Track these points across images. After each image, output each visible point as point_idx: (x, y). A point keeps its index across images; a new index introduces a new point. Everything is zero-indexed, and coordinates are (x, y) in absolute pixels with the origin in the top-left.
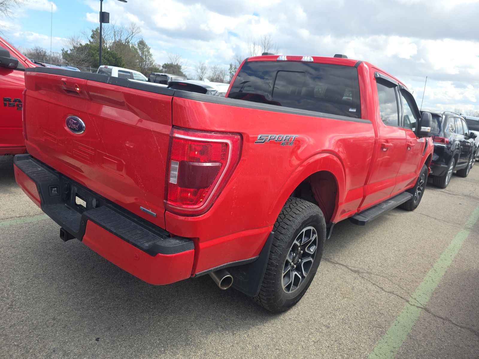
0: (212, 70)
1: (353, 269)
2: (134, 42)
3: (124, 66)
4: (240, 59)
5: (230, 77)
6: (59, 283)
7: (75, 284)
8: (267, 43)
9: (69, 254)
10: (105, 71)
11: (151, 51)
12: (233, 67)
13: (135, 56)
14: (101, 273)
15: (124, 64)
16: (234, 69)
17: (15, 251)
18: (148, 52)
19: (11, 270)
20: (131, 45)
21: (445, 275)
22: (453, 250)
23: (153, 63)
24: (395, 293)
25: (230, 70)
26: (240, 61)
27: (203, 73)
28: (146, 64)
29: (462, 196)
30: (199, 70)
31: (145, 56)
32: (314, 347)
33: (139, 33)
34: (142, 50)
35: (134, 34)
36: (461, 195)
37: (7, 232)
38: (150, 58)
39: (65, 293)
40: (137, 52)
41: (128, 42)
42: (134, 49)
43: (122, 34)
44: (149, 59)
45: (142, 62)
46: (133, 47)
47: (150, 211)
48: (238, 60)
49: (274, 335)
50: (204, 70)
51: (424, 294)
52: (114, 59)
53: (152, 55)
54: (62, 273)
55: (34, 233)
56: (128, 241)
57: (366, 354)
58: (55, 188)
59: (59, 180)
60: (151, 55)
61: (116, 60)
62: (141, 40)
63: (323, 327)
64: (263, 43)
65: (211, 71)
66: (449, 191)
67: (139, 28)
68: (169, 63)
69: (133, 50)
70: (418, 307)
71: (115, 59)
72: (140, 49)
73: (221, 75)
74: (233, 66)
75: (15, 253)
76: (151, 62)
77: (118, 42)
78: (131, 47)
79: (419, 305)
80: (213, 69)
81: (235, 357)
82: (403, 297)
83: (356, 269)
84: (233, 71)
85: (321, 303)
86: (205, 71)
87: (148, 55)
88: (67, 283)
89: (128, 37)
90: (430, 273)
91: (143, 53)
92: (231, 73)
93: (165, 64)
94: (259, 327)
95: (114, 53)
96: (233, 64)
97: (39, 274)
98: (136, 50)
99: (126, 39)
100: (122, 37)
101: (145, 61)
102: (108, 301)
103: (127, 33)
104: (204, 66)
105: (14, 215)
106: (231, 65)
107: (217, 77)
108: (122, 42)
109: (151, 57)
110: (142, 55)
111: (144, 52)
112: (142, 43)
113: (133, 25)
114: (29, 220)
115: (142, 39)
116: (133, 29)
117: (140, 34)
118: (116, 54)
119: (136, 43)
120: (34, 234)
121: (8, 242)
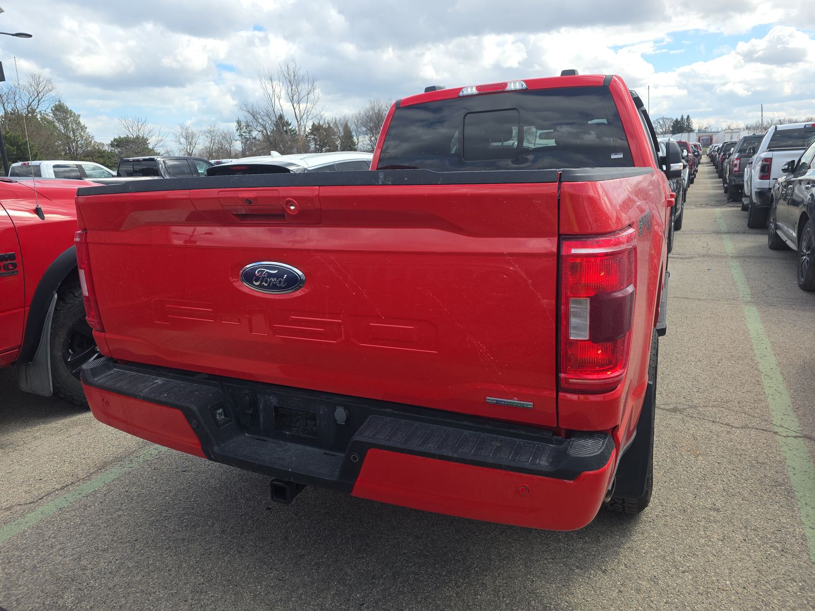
0: (207, 137)
1: (667, 407)
2: (45, 109)
3: (38, 157)
4: (253, 109)
5: (242, 143)
6: (249, 587)
7: (280, 580)
8: (293, 75)
9: (221, 528)
10: (21, 172)
11: (82, 121)
12: (243, 124)
13: (52, 134)
14: (306, 542)
15: (37, 153)
16: (246, 129)
17: (115, 556)
18: (76, 123)
19: (138, 595)
20: (39, 116)
21: (784, 379)
22: (761, 338)
23: (91, 142)
24: (749, 425)
25: (239, 131)
26: (253, 112)
27: (190, 144)
28: (77, 147)
29: (700, 257)
30: (183, 140)
31: (73, 132)
32: (729, 549)
33: (50, 91)
34: (63, 121)
35: (42, 94)
36: (697, 256)
37: (64, 524)
38: (82, 133)
39: (276, 602)
40: (54, 126)
41: (33, 111)
42: (47, 122)
43: (17, 98)
44: (82, 137)
45: (68, 143)
46: (43, 119)
47: (515, 401)
48: (249, 112)
49: (659, 550)
50: (192, 139)
51: (785, 415)
52: (13, 147)
53: (86, 128)
54: (240, 568)
55: (119, 509)
56: (500, 467)
57: (800, 532)
58: (219, 408)
59: (221, 392)
60: (83, 128)
61: (18, 149)
62: (57, 103)
63: (711, 513)
64: (287, 76)
65: (204, 137)
66: (679, 255)
67: (49, 81)
68: (122, 136)
69: (45, 124)
70: (795, 437)
71: (15, 147)
72: (59, 120)
73: (226, 143)
74: (242, 122)
75: (117, 560)
76: (86, 140)
77: (12, 114)
78: (39, 119)
79: (794, 434)
80: (209, 135)
81: (640, 608)
82: (764, 428)
83: (672, 406)
84: (244, 132)
85: (676, 476)
86: (194, 140)
87: (77, 129)
88: (264, 583)
89: (31, 100)
90: (766, 382)
91: (66, 127)
92: (241, 135)
93: (115, 140)
94: (628, 545)
95: (11, 137)
96: (242, 119)
97: (199, 584)
98: (50, 123)
99: (28, 107)
100: (18, 105)
101: (74, 140)
102: (365, 589)
103: (28, 94)
104: (190, 132)
105: (49, 488)
106: (239, 123)
107: (219, 147)
108: (20, 113)
109: (84, 132)
110: (67, 131)
111: (68, 125)
112: (60, 109)
113: (36, 79)
114: (88, 488)
115: (59, 101)
116: (38, 85)
117: (53, 93)
118: (15, 138)
119: (49, 110)
120: (120, 513)
121: (84, 544)
